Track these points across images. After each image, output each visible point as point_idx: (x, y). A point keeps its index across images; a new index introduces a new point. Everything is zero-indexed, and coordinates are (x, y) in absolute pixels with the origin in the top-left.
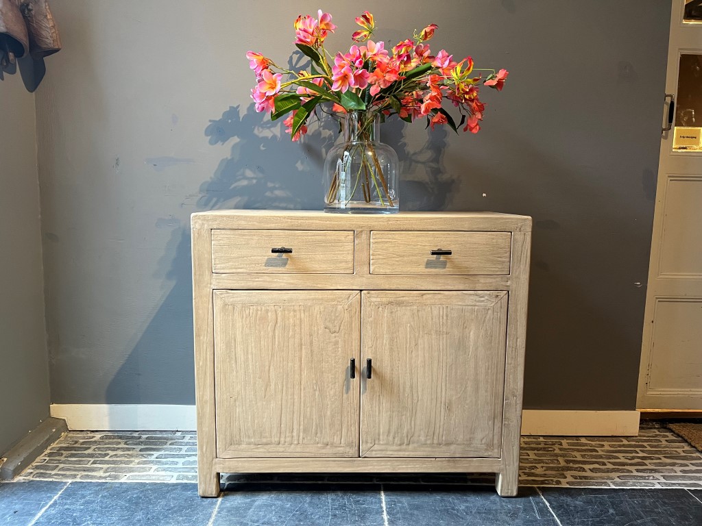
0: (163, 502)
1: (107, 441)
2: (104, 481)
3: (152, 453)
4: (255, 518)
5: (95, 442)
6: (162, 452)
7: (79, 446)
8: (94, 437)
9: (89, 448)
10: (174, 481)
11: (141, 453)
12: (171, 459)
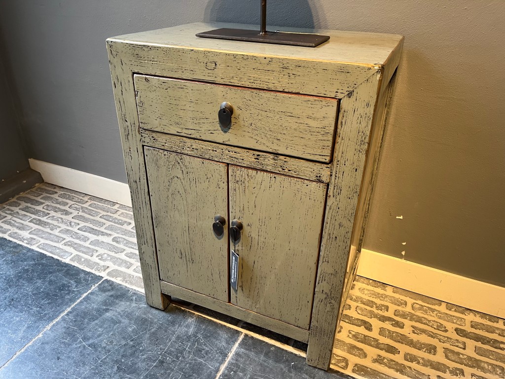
0: (39, 283)
1: (60, 199)
2: (21, 243)
3: (80, 222)
4: (89, 334)
5: (52, 198)
6: (88, 225)
7: (38, 199)
8: (56, 193)
9: (42, 203)
10: (67, 260)
11: (73, 220)
12: (86, 234)
